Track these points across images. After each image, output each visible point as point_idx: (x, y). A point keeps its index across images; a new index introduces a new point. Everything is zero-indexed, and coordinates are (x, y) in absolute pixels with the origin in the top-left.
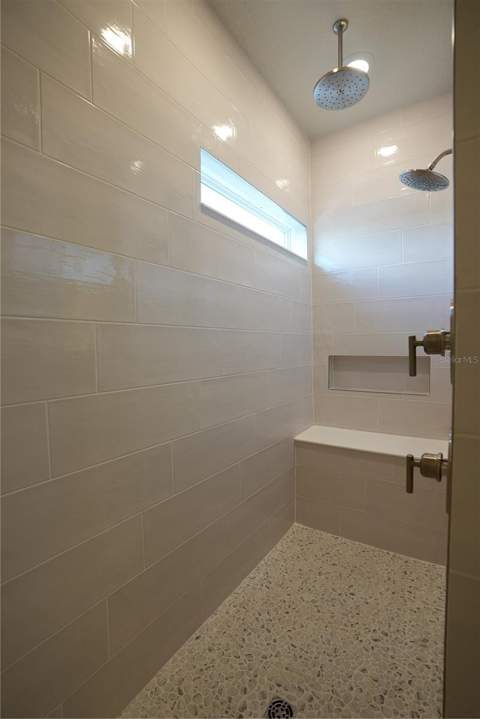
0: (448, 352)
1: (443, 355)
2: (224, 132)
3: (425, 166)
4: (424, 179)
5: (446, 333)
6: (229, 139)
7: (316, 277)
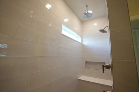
0: (111, 69)
1: (110, 69)
2: (66, 20)
3: (103, 29)
4: (103, 31)
5: (110, 65)
6: (67, 22)
7: (83, 46)
